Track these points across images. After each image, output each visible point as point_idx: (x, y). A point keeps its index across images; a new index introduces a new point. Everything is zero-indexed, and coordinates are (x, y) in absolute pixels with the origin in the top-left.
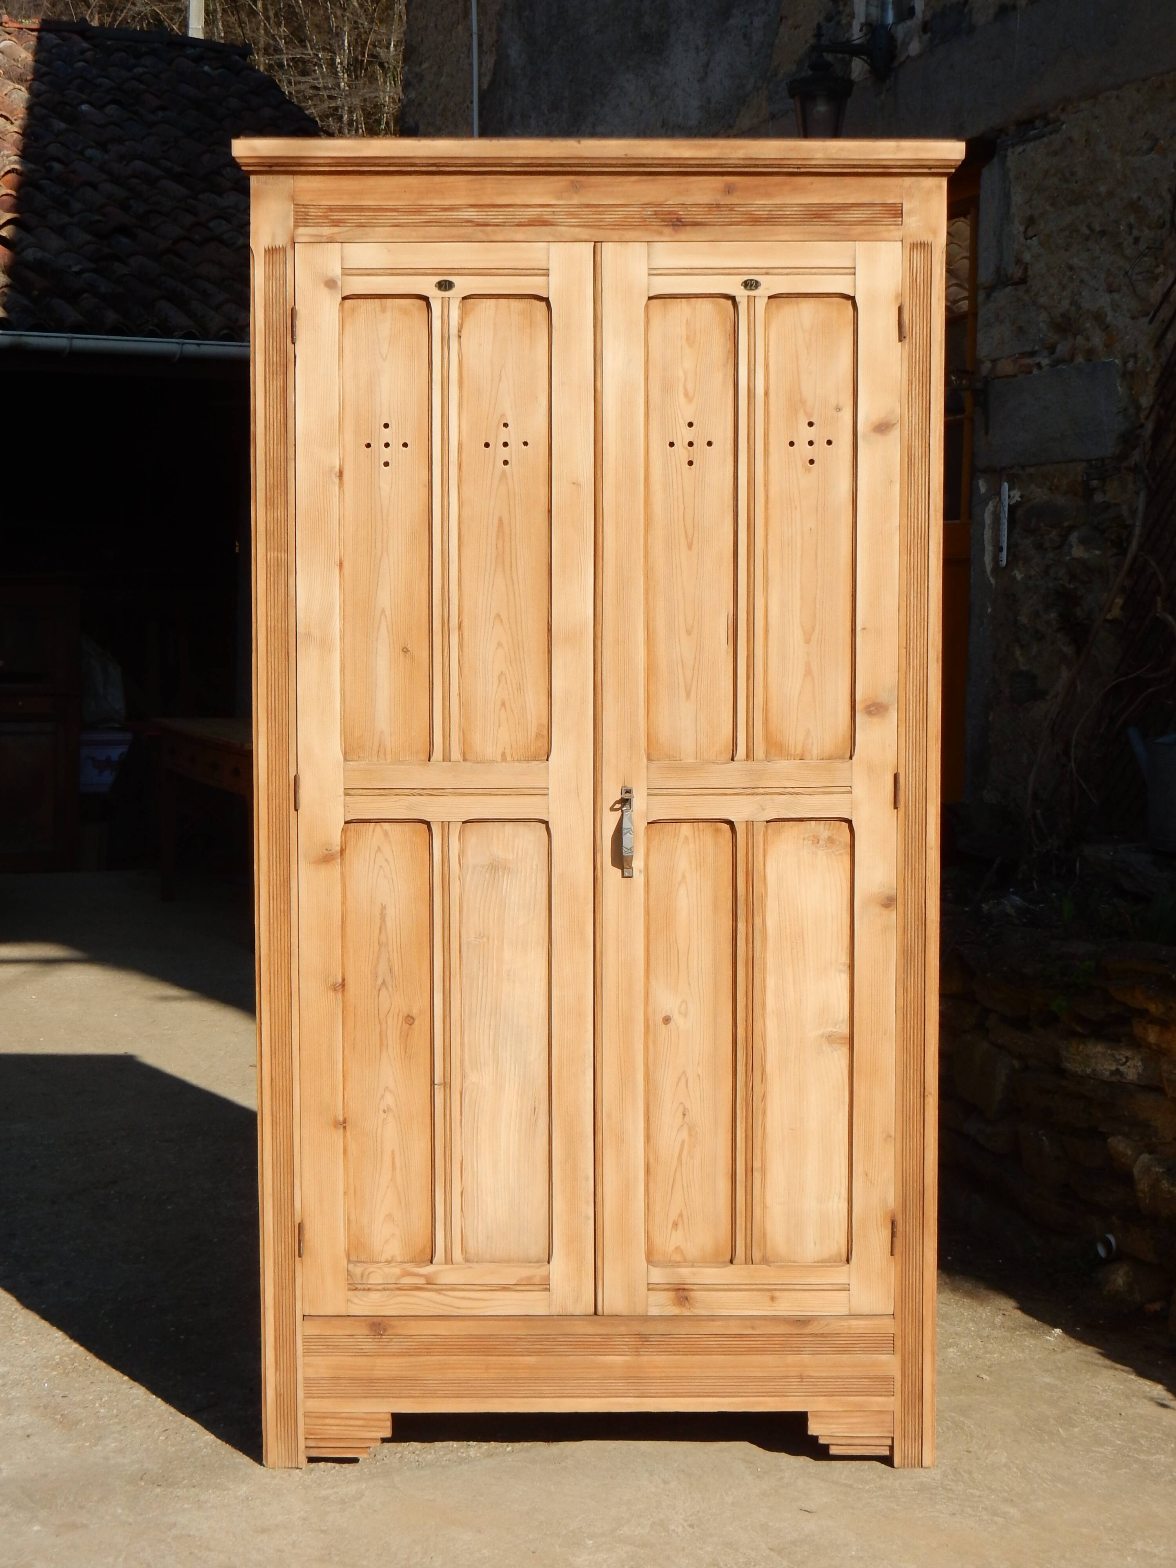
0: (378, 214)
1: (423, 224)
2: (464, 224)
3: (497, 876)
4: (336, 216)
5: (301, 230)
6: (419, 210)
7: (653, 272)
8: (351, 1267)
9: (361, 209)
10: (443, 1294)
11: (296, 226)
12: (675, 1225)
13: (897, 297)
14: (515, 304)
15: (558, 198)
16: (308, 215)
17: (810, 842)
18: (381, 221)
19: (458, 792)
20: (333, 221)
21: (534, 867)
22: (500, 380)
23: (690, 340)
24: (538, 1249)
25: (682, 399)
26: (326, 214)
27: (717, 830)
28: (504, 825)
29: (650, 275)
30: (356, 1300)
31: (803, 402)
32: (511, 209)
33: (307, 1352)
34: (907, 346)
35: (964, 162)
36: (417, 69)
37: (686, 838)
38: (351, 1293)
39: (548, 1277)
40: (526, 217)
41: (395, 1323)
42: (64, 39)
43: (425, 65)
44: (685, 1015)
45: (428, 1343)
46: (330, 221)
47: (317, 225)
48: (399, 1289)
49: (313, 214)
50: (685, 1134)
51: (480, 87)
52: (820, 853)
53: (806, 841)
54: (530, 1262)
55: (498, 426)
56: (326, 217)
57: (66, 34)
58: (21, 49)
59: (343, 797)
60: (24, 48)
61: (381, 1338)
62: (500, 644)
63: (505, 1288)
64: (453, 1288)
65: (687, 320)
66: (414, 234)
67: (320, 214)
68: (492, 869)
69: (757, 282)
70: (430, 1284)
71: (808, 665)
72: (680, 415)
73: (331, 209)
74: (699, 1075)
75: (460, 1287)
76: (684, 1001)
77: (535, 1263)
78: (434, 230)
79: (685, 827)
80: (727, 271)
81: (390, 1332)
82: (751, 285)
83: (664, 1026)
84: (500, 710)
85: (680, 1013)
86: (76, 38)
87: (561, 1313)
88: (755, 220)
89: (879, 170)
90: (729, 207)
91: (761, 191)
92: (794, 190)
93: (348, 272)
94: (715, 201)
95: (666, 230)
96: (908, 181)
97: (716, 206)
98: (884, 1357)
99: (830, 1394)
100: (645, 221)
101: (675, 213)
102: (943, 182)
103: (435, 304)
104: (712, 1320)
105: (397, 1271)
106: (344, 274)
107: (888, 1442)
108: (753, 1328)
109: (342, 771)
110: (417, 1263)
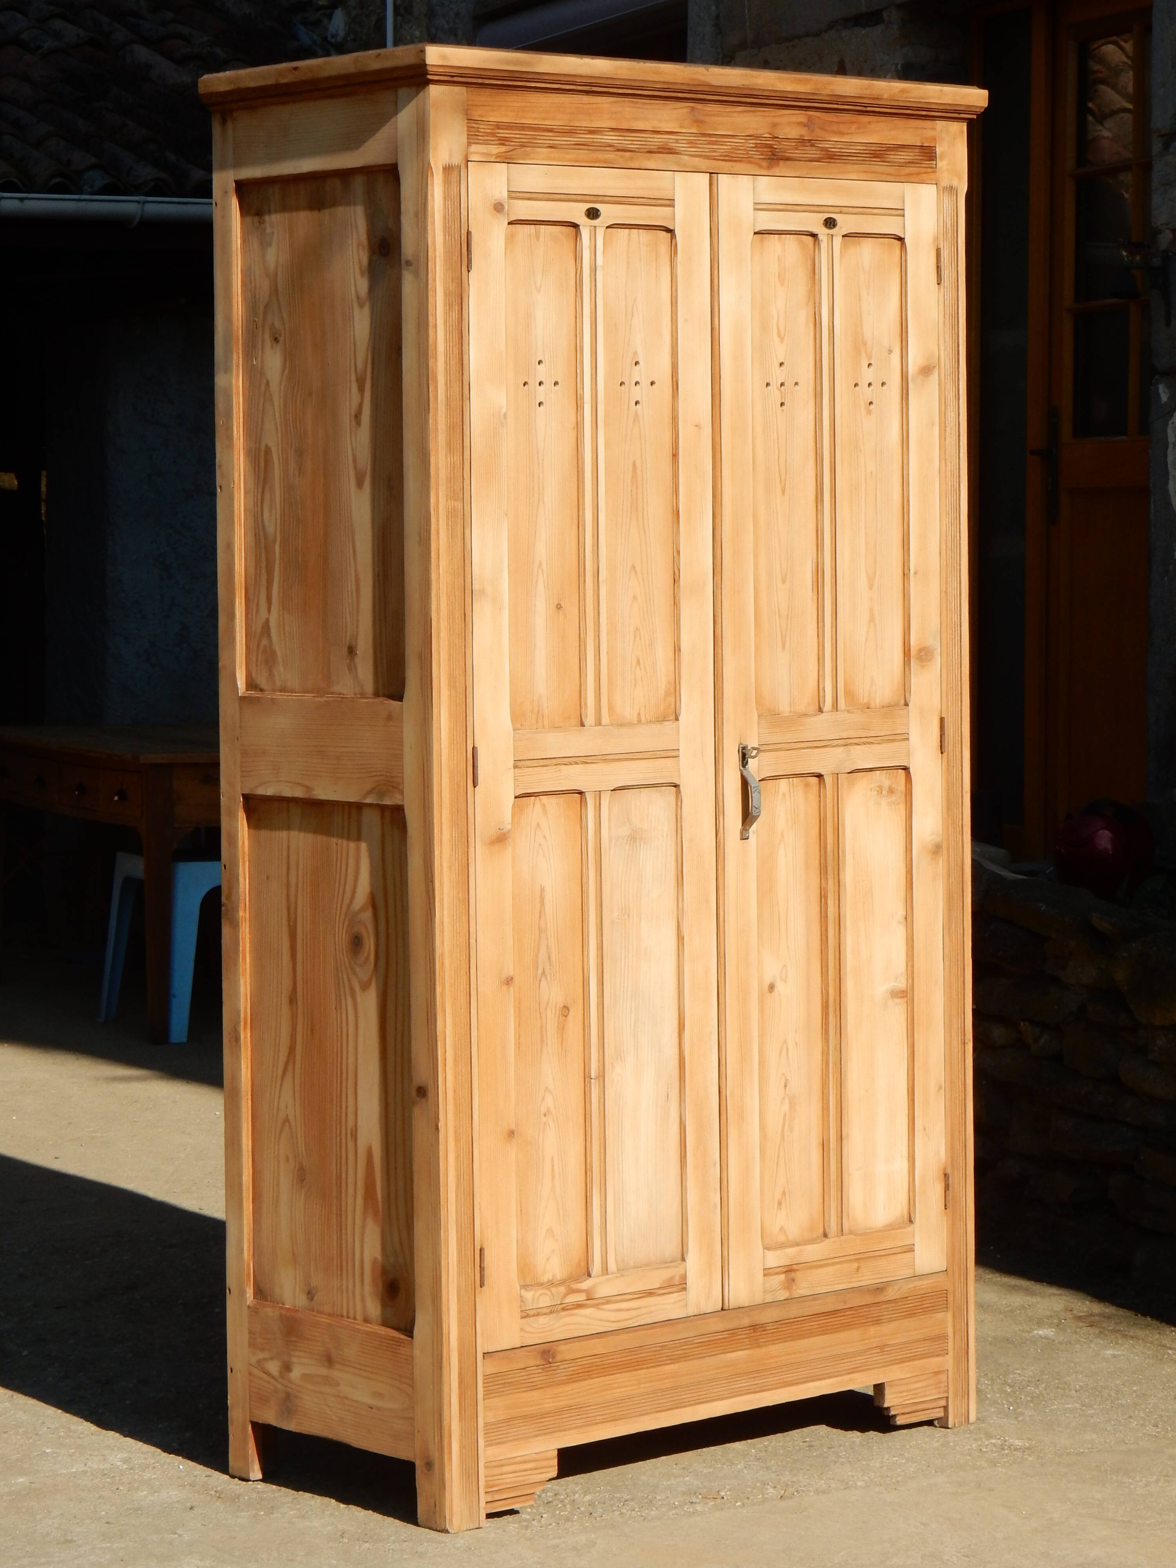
0: (537, 133)
1: (573, 147)
2: (607, 148)
3: (635, 848)
4: (503, 133)
5: (474, 148)
6: (571, 132)
7: (759, 207)
8: (523, 1292)
9: (523, 127)
10: (603, 1309)
11: (469, 144)
12: (780, 1204)
13: (934, 241)
14: (643, 234)
15: (681, 127)
16: (480, 132)
17: (876, 792)
18: (539, 141)
19: (606, 758)
20: (500, 139)
21: (665, 835)
22: (633, 316)
23: (781, 278)
24: (671, 1249)
25: (776, 339)
26: (493, 132)
27: (807, 785)
28: (640, 792)
29: (755, 209)
30: (528, 1329)
31: (865, 344)
32: (644, 135)
33: (488, 1394)
34: (942, 288)
35: (986, 109)
37: (784, 795)
38: (525, 1321)
39: (684, 1277)
40: (657, 144)
41: (562, 1348)
44: (785, 980)
45: (590, 1365)
46: (496, 138)
47: (486, 143)
48: (563, 1309)
49: (483, 130)
50: (786, 1107)
52: (884, 802)
53: (873, 792)
54: (666, 1263)
55: (631, 365)
56: (493, 135)
59: (512, 770)
61: (551, 1367)
62: (635, 597)
63: (650, 1293)
64: (608, 1300)
65: (779, 257)
66: (567, 156)
67: (489, 131)
68: (631, 840)
69: (834, 220)
70: (591, 1300)
71: (871, 610)
72: (774, 356)
73: (499, 126)
74: (796, 1043)
75: (613, 1299)
76: (785, 966)
77: (670, 1262)
78: (583, 154)
79: (783, 782)
80: (812, 208)
81: (558, 1358)
82: (830, 223)
83: (769, 994)
84: (636, 668)
85: (782, 980)
87: (697, 1313)
88: (830, 157)
89: (924, 113)
90: (811, 143)
91: (835, 128)
92: (859, 128)
93: (513, 195)
94: (801, 136)
95: (765, 164)
96: (940, 124)
97: (802, 141)
98: (940, 1315)
99: (902, 1361)
100: (748, 154)
101: (771, 146)
102: (964, 127)
103: (585, 233)
104: (814, 1300)
105: (562, 1289)
106: (510, 197)
107: (943, 1403)
108: (845, 1302)
109: (512, 741)
110: (577, 1279)
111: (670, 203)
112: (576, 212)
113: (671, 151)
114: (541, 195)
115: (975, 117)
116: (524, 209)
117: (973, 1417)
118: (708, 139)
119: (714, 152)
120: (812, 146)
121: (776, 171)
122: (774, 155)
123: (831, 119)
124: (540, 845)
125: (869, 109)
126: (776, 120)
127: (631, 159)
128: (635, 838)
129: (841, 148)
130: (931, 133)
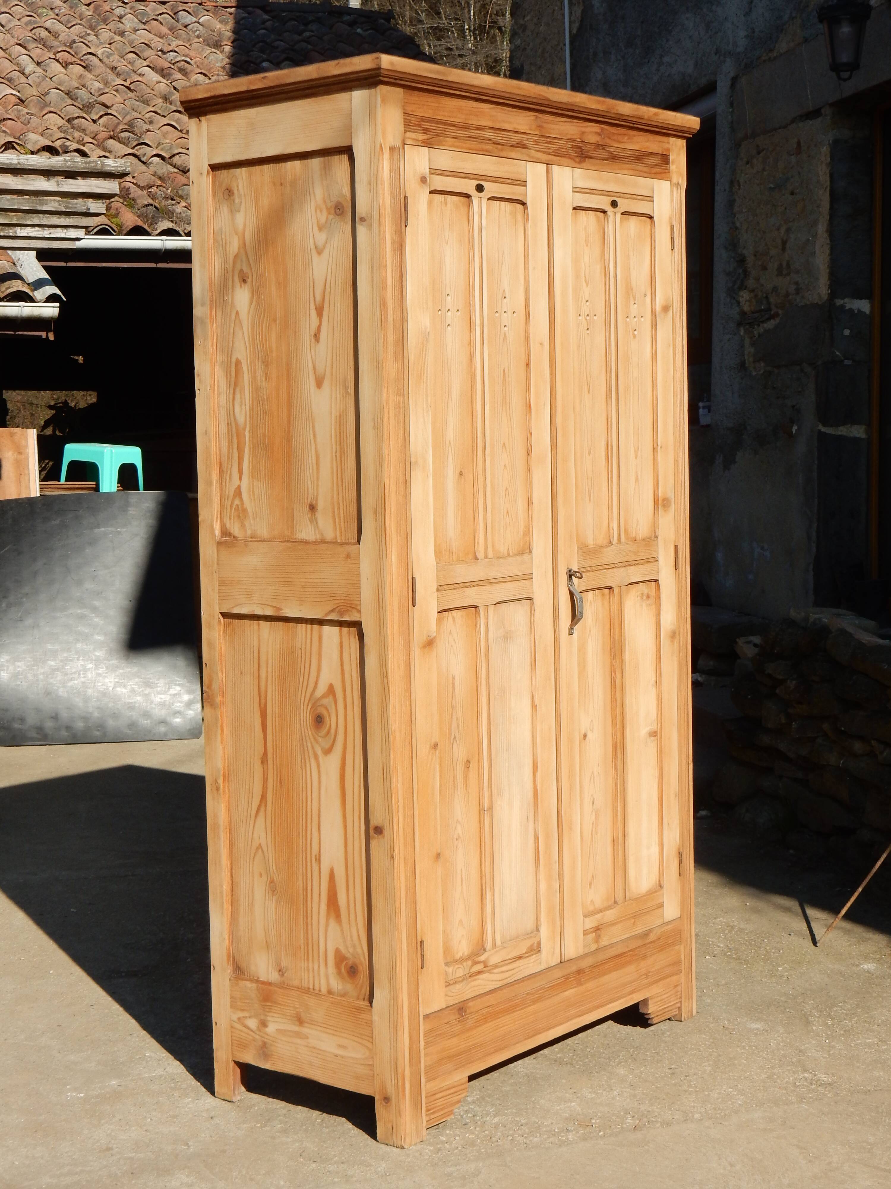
0: (446, 127)
1: (468, 139)
2: (487, 142)
3: (507, 645)
4: (425, 125)
5: (408, 135)
6: (466, 127)
7: (576, 190)
8: (447, 969)
10: (493, 973)
11: (405, 132)
12: (591, 884)
13: (669, 219)
14: (508, 205)
15: (530, 130)
16: (412, 123)
17: (640, 598)
18: (448, 133)
19: (492, 582)
20: (425, 129)
21: (525, 634)
22: (502, 264)
23: (586, 241)
24: (530, 925)
25: (583, 283)
26: (421, 124)
27: (603, 595)
28: (511, 604)
29: (573, 192)
30: (450, 994)
31: (631, 289)
32: (509, 134)
33: (426, 1044)
34: (674, 253)
35: (698, 131)
36: (521, 22)
37: (591, 603)
38: (448, 988)
39: (539, 944)
40: (516, 140)
41: (470, 1002)
42: (249, 13)
43: (528, 18)
44: (592, 731)
45: (487, 1014)
46: (422, 128)
47: (415, 132)
48: (470, 976)
50: (594, 817)
51: (570, 32)
52: (644, 605)
53: (638, 598)
54: (528, 935)
55: (502, 299)
56: (420, 126)
57: (250, 9)
58: (217, 22)
59: (436, 593)
60: (219, 21)
61: (464, 1018)
62: (505, 466)
63: (520, 958)
64: (496, 966)
65: (585, 226)
67: (417, 123)
68: (505, 639)
69: (616, 202)
70: (487, 967)
71: (636, 473)
72: (583, 295)
74: (599, 774)
75: (499, 965)
76: (592, 721)
77: (531, 934)
78: (473, 144)
79: (592, 594)
80: (604, 193)
81: (467, 1011)
82: (614, 204)
83: (584, 740)
84: (506, 517)
85: (590, 730)
86: (259, 12)
87: (546, 967)
88: (613, 158)
89: (665, 131)
90: (603, 147)
91: (615, 137)
92: (629, 139)
93: (433, 171)
94: (598, 142)
95: (577, 160)
96: (672, 140)
97: (598, 146)
98: (677, 947)
99: (657, 981)
100: (568, 152)
101: (580, 148)
102: (684, 142)
103: (475, 201)
104: (612, 947)
105: (469, 963)
106: (431, 173)
107: (678, 1005)
108: (627, 947)
109: (436, 572)
110: (478, 955)
111: (523, 184)
112: (469, 187)
113: (525, 147)
114: (449, 173)
115: (691, 136)
116: (440, 183)
117: (694, 1013)
118: (545, 139)
119: (549, 149)
120: (604, 149)
121: (584, 165)
122: (582, 154)
123: (613, 131)
124: (452, 646)
125: (635, 126)
126: (584, 129)
127: (502, 150)
128: (507, 637)
129: (619, 152)
130: (666, 146)
